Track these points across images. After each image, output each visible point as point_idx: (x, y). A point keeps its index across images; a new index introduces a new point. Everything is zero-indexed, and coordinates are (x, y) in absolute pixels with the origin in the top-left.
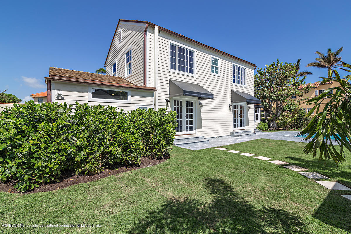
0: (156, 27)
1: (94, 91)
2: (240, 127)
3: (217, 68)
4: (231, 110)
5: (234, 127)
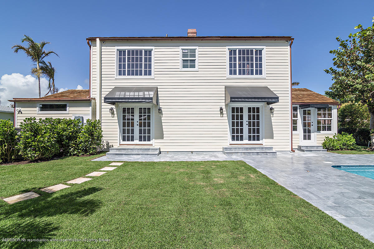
0: (98, 40)
1: (41, 106)
2: (250, 139)
3: (195, 60)
4: (225, 115)
5: (233, 140)
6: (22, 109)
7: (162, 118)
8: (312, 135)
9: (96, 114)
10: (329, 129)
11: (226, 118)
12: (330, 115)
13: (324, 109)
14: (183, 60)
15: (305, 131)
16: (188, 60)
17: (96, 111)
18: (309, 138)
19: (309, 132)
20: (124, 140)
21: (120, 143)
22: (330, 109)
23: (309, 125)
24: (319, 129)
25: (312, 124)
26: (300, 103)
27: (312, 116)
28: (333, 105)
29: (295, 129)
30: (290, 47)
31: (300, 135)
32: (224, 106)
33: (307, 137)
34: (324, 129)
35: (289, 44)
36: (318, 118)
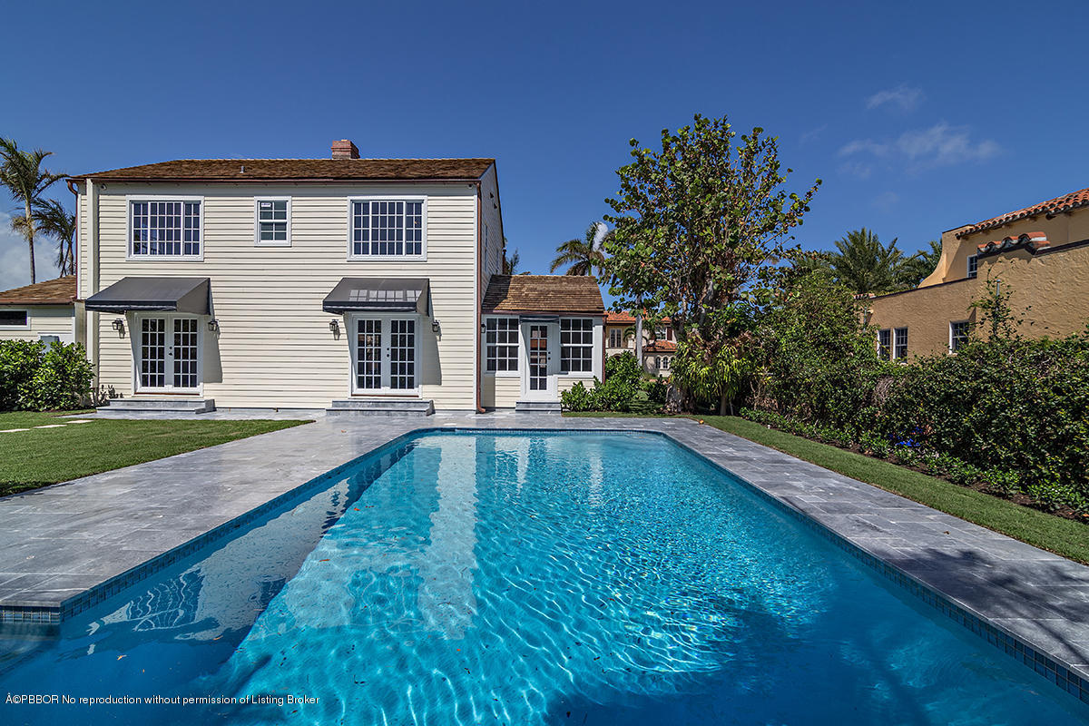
0: (89, 181)
2: (394, 386)
4: (344, 336)
5: (360, 385)
7: (219, 341)
8: (550, 379)
9: (85, 331)
10: (587, 367)
12: (588, 338)
13: (576, 325)
14: (262, 224)
15: (534, 371)
16: (272, 224)
17: (85, 326)
18: (543, 387)
19: (544, 372)
20: (145, 383)
21: (135, 390)
22: (588, 325)
23: (544, 358)
24: (565, 367)
25: (548, 355)
26: (520, 312)
27: (549, 339)
28: (593, 316)
29: (514, 366)
30: (480, 196)
31: (522, 379)
32: (340, 318)
33: (538, 383)
34: (576, 368)
35: (476, 192)
36: (562, 343)
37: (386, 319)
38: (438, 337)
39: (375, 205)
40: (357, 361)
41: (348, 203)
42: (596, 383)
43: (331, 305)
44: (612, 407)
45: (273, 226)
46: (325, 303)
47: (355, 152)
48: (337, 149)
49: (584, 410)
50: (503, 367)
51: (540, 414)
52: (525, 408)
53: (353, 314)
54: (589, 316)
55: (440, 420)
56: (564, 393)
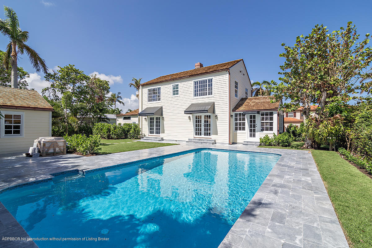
0: (141, 86)
2: (205, 135)
3: (178, 90)
4: (192, 120)
5: (196, 135)
6: (119, 119)
7: (164, 123)
8: (257, 134)
9: (140, 121)
10: (271, 129)
11: (192, 122)
12: (272, 119)
13: (267, 114)
14: (174, 91)
15: (251, 131)
16: (175, 91)
17: (140, 120)
18: (254, 136)
19: (254, 131)
21: (149, 135)
22: (272, 114)
23: (254, 126)
24: (262, 130)
25: (256, 125)
26: (244, 111)
27: (256, 119)
28: (273, 111)
29: (244, 129)
30: (229, 74)
31: (247, 133)
32: (191, 115)
33: (253, 135)
34: (267, 130)
35: (228, 73)
36: (261, 121)
37: (203, 115)
38: (217, 120)
39: (200, 82)
40: (195, 128)
41: (193, 82)
42: (275, 135)
43: (186, 112)
44: (280, 145)
45: (176, 91)
46: (185, 112)
47: (201, 65)
48: (197, 66)
49: (268, 145)
50: (240, 129)
51: (251, 146)
52: (246, 144)
53: (194, 114)
54: (272, 111)
55: (218, 146)
56: (260, 139)
